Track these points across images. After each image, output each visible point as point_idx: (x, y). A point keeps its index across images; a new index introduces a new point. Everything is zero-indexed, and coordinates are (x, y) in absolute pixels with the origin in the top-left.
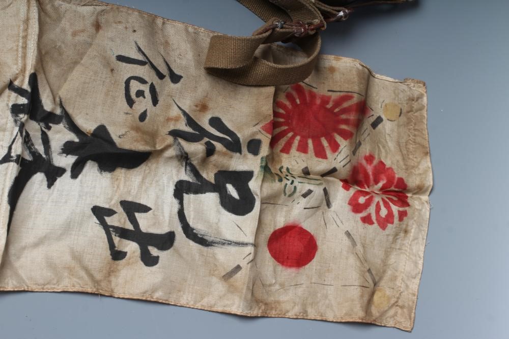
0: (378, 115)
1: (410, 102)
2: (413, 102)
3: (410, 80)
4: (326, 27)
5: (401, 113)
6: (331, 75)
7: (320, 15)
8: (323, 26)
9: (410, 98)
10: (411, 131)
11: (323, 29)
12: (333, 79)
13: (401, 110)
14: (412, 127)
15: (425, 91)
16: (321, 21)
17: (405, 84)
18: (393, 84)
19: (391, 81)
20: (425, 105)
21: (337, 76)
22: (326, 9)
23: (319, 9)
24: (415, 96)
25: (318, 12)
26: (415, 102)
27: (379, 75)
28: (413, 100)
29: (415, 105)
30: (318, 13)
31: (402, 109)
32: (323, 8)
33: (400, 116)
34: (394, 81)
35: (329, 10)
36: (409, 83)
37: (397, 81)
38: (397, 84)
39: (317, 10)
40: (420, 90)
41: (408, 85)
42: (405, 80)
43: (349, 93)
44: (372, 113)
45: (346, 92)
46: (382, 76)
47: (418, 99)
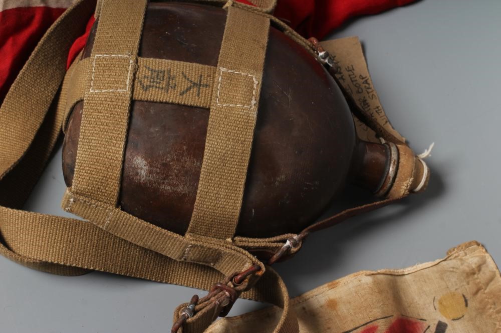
0: (436, 323)
1: (471, 279)
2: (476, 276)
3: (456, 250)
4: (264, 269)
5: (466, 301)
6: (335, 312)
7: (249, 255)
8: (260, 269)
9: (467, 274)
10: (493, 317)
11: (260, 273)
12: (339, 315)
13: (464, 296)
14: (491, 310)
15: (484, 250)
16: (254, 264)
17: (451, 259)
18: (435, 268)
19: (430, 265)
20: (495, 270)
21: (343, 309)
22: (257, 245)
23: (244, 248)
24: (474, 266)
25: (244, 252)
26: (479, 273)
27: (409, 269)
28: (474, 274)
29: (482, 277)
30: (245, 254)
31: (465, 294)
32: (251, 245)
33: (467, 305)
34: (433, 264)
35: (263, 244)
36: (457, 254)
37: (438, 261)
38: (439, 267)
39: (242, 250)
40: (477, 253)
41: (456, 257)
42: (448, 254)
43: (368, 325)
44: (425, 325)
45: (364, 325)
46: (415, 267)
47: (479, 268)
